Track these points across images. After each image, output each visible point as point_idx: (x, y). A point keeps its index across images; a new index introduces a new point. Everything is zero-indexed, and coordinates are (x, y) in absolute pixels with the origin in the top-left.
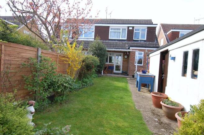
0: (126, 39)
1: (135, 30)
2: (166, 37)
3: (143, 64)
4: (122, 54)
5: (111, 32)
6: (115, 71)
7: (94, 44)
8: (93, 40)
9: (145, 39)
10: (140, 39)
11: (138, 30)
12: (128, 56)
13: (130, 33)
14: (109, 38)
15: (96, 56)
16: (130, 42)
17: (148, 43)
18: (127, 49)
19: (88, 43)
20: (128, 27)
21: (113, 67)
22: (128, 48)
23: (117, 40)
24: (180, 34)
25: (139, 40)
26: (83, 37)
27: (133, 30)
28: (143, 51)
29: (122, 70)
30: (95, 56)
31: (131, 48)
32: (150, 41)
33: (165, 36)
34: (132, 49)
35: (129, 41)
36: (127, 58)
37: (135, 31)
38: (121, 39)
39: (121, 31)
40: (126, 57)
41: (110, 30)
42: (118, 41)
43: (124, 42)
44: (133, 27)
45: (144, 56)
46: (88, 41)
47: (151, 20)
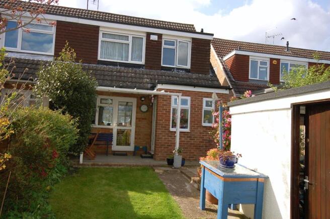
0: (143, 62)
1: (165, 44)
2: (223, 65)
3: (191, 128)
4: (134, 101)
5: (102, 41)
6: (115, 147)
7: (56, 70)
8: (51, 59)
9: (188, 67)
10: (177, 65)
11: (172, 43)
12: (150, 107)
13: (154, 48)
14: (99, 58)
15: (64, 113)
16: (154, 72)
17: (194, 76)
18: (148, 89)
19: (34, 66)
20: (149, 35)
21: (111, 135)
22: (149, 86)
23: (121, 64)
24: (250, 60)
25: (173, 68)
26: (19, 49)
27: (159, 43)
28: (188, 96)
29: (136, 142)
30: (60, 110)
31: (159, 86)
32: (198, 72)
33: (220, 64)
34: (166, 91)
35: (151, 68)
36: (147, 111)
37: (163, 46)
38: (130, 61)
39: (130, 42)
40: (144, 108)
41: (101, 38)
42: (123, 68)
43: (138, 70)
44: (160, 36)
45: (191, 107)
46: (33, 60)
47: (193, 25)
